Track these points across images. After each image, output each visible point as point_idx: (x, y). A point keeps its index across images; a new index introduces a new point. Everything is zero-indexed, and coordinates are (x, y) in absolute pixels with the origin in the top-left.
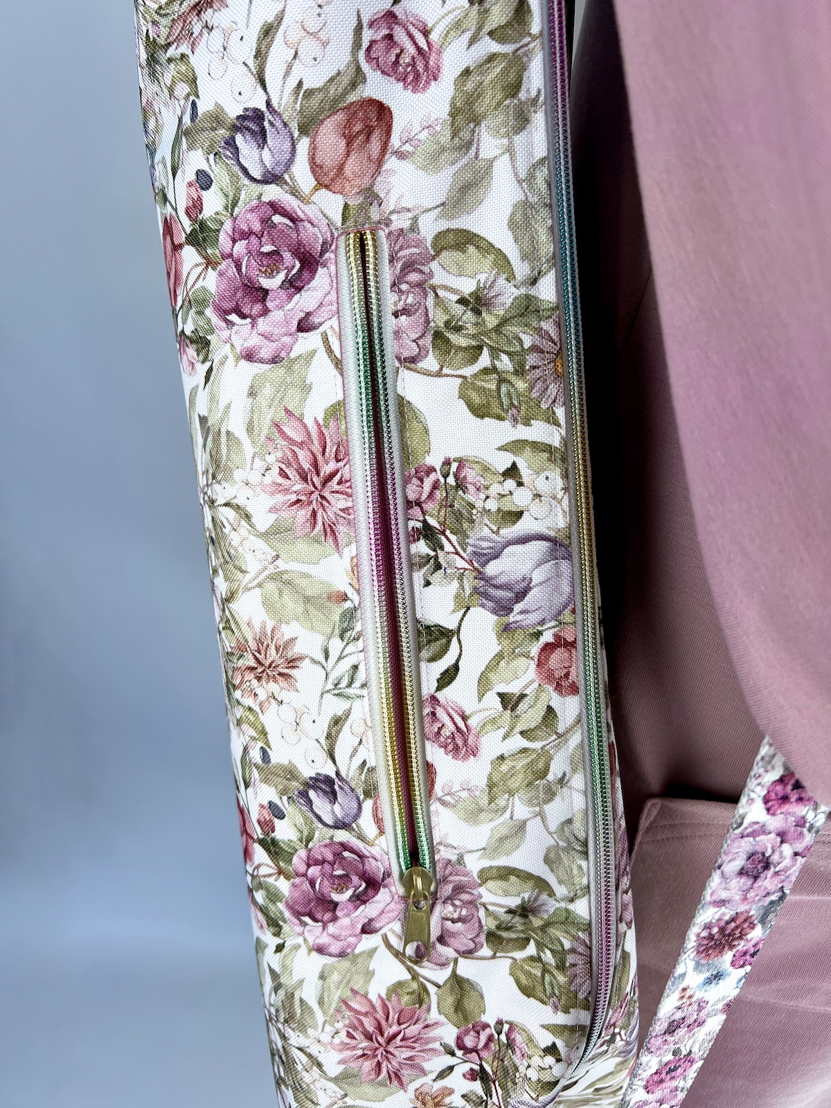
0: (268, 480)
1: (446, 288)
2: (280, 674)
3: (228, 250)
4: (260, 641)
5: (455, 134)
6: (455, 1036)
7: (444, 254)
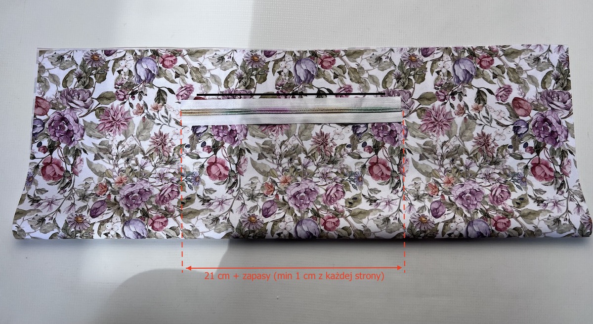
0: (275, 135)
1: (236, 86)
2: (325, 138)
3: (221, 138)
4: (316, 143)
5: (204, 82)
6: (439, 102)
7: (229, 86)
